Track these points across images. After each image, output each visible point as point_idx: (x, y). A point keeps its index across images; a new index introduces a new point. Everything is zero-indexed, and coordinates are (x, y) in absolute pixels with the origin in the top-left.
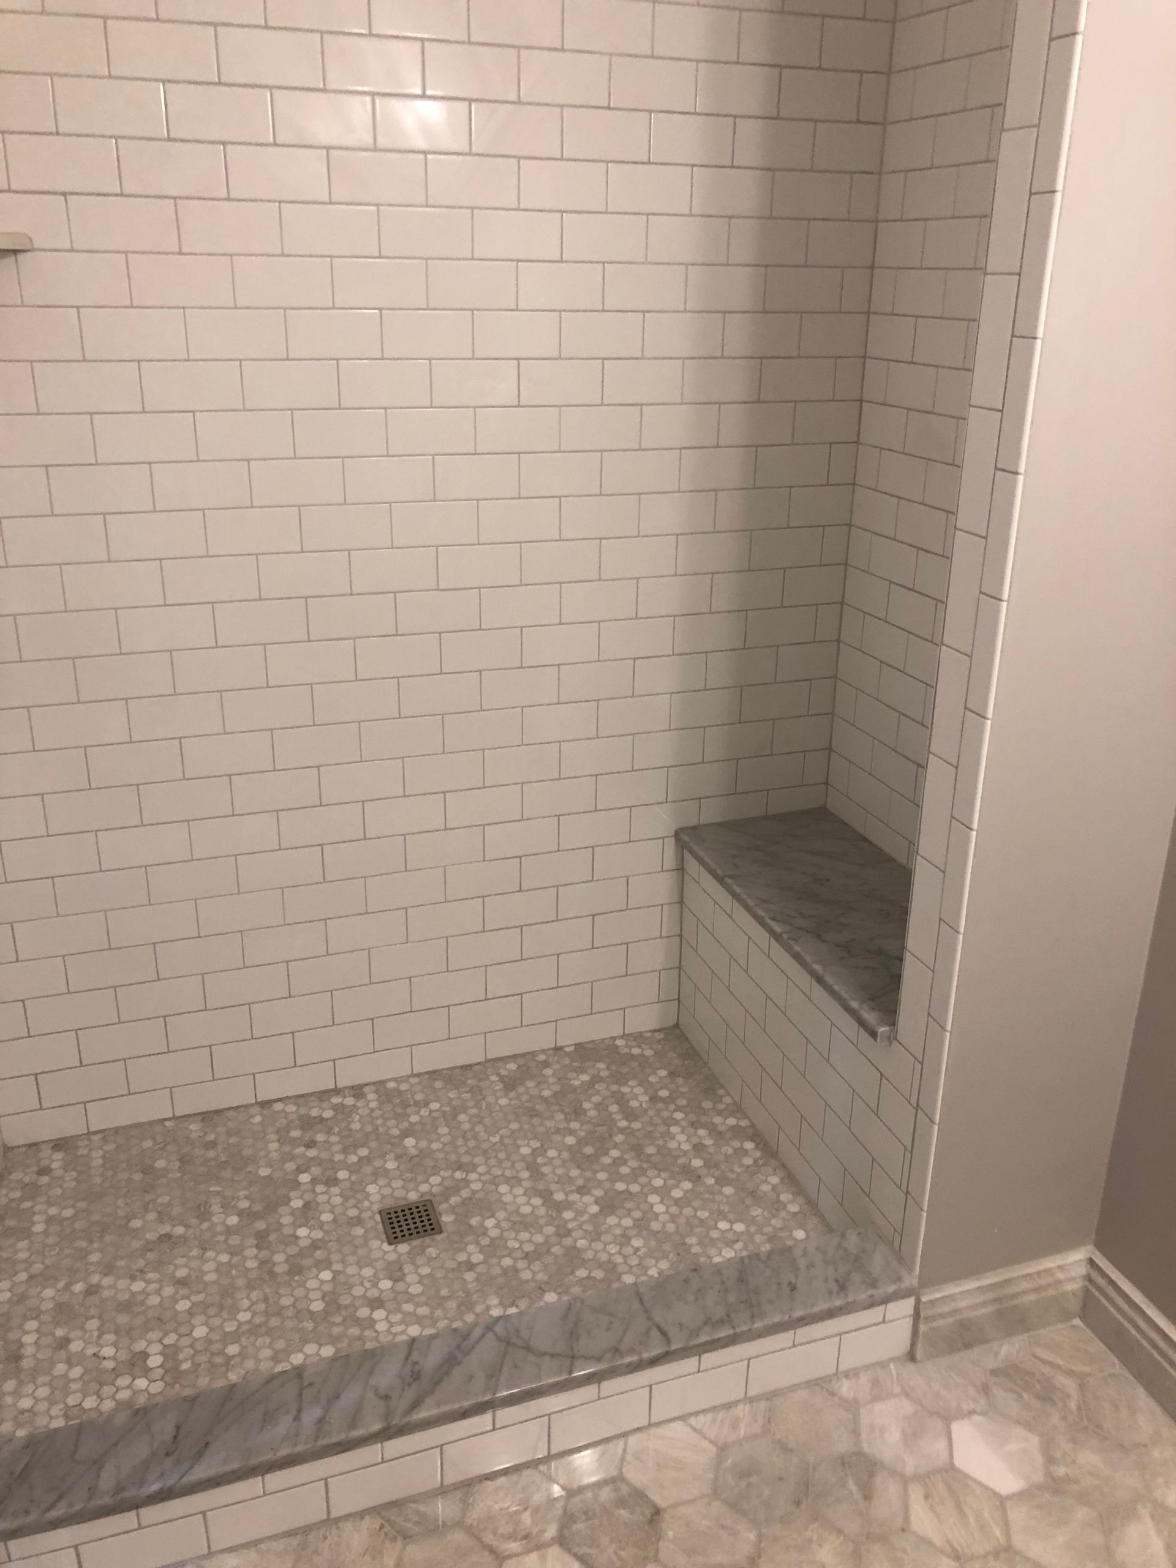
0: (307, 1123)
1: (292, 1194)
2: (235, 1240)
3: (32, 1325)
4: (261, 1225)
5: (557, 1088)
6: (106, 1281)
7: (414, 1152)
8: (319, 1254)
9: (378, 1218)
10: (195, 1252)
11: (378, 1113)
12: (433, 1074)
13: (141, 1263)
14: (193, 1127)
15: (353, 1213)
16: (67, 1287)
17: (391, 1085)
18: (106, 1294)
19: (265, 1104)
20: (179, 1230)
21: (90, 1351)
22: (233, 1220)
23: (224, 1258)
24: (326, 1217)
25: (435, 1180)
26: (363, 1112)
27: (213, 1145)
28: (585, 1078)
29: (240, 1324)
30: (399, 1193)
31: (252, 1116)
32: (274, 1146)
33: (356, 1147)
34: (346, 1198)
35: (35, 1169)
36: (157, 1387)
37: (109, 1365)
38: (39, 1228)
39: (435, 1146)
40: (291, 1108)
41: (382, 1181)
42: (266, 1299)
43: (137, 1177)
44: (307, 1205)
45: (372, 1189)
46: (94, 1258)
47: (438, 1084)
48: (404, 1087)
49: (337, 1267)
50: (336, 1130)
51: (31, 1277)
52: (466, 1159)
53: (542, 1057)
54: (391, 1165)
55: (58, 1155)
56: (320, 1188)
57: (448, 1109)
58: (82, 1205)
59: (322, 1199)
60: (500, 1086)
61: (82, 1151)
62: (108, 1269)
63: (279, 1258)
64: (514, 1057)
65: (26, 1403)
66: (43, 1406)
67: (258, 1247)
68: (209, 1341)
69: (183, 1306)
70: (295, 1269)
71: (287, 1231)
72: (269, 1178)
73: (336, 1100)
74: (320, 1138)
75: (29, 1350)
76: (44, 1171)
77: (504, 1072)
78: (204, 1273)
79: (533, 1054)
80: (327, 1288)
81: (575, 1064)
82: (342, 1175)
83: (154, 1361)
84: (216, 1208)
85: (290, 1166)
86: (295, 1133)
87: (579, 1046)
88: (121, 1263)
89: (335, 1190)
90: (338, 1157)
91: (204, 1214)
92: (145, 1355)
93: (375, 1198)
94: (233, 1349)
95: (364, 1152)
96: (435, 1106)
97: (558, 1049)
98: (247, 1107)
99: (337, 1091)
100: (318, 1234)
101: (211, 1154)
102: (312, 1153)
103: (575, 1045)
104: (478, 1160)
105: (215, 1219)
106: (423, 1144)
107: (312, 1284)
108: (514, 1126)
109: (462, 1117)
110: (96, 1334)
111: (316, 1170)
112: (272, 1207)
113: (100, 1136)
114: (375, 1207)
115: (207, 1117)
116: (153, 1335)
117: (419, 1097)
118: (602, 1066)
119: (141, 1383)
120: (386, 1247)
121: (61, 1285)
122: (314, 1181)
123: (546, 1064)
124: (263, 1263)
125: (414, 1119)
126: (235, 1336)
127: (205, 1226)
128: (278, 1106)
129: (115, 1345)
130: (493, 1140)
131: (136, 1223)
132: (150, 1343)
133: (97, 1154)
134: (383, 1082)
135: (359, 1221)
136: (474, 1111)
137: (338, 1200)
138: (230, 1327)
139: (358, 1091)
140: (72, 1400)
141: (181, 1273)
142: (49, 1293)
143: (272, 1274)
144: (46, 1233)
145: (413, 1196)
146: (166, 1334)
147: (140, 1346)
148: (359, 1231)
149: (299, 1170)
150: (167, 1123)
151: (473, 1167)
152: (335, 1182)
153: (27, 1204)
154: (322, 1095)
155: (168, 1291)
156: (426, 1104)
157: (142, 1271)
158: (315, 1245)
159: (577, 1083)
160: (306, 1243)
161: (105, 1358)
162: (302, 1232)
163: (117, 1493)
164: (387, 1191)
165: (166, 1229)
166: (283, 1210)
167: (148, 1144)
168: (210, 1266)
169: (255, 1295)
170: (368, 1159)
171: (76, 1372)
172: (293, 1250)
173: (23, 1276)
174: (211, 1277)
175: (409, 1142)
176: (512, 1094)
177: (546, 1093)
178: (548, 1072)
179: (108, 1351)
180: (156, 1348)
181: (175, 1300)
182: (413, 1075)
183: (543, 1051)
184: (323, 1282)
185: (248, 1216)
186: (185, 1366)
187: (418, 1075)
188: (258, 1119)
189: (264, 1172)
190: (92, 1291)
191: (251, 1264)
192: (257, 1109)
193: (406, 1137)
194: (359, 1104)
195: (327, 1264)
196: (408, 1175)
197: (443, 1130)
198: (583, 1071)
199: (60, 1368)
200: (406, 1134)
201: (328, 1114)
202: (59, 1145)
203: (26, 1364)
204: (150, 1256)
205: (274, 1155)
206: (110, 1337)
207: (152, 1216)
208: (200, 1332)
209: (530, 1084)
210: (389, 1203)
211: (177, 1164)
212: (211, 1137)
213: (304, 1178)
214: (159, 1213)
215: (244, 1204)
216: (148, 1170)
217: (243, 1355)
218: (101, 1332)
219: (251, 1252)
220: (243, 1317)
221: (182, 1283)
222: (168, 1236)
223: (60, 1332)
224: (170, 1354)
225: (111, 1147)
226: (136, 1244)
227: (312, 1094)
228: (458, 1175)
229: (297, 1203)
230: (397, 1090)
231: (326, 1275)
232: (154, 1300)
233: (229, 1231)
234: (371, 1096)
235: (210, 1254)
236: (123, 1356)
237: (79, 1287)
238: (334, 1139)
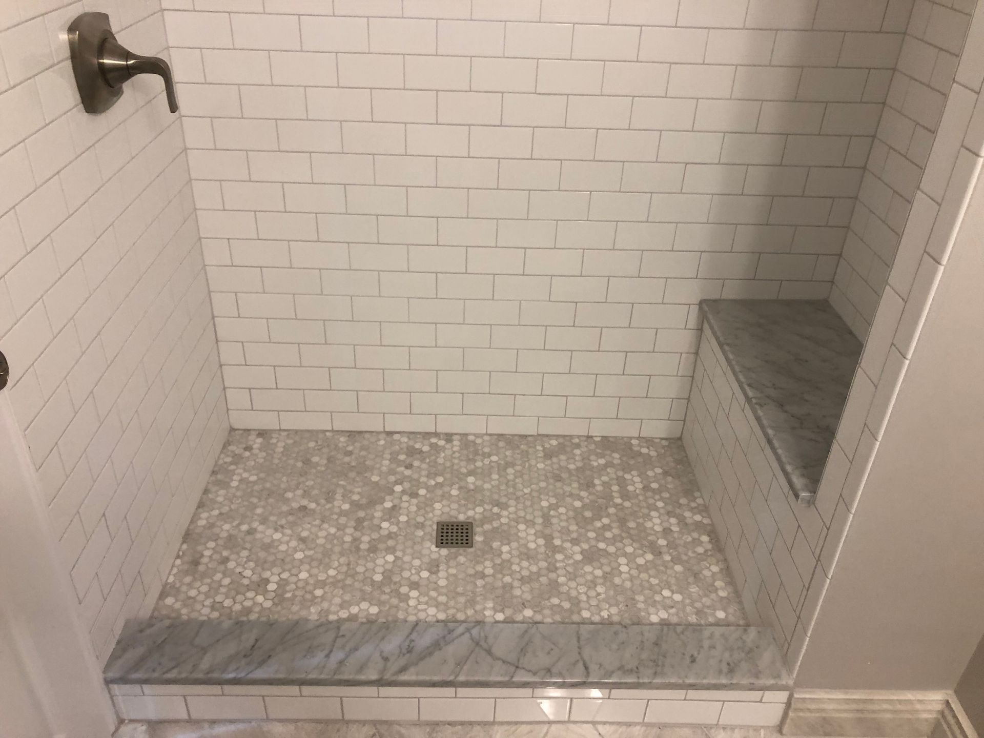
0: (412, 452)
1: (388, 498)
2: (343, 520)
3: (211, 544)
4: (361, 514)
5: (580, 464)
6: (261, 528)
7: (472, 487)
8: (391, 543)
9: (435, 527)
10: (317, 522)
11: (457, 455)
12: (501, 436)
13: (283, 521)
14: (342, 439)
15: (420, 519)
16: (239, 525)
17: (471, 438)
18: (258, 536)
19: (390, 434)
20: (313, 506)
21: (238, 570)
22: (346, 507)
23: (333, 530)
24: (403, 518)
25: (479, 510)
26: (448, 452)
27: (350, 453)
28: (602, 461)
29: (328, 577)
30: (453, 513)
31: (379, 440)
32: (386, 462)
33: (436, 475)
34: (419, 508)
35: (244, 446)
36: (268, 604)
37: (246, 582)
38: (234, 484)
39: (487, 486)
40: (405, 439)
41: (445, 502)
42: (348, 564)
43: (300, 464)
44: (394, 507)
45: (437, 506)
46: (259, 511)
47: (501, 444)
48: (479, 441)
49: (399, 554)
50: (428, 460)
51: (221, 514)
52: (504, 500)
53: (576, 440)
54: (454, 492)
55: (260, 440)
56: (405, 498)
57: (503, 462)
58: (262, 475)
59: (405, 505)
60: (541, 454)
61: (274, 441)
62: (264, 521)
63: (366, 539)
64: (557, 437)
65: (193, 593)
66: (201, 597)
67: (356, 529)
68: (306, 582)
69: (299, 555)
70: (373, 549)
71: (376, 522)
72: (377, 483)
73: (434, 440)
74: (416, 463)
75: (205, 560)
76: (248, 448)
77: (547, 446)
78: (318, 537)
79: (571, 437)
80: (388, 567)
81: (599, 451)
82: (422, 492)
83: (272, 587)
84: (338, 496)
85: (392, 478)
86: (402, 457)
87: (605, 438)
88: (272, 518)
89: (414, 501)
90: (423, 479)
91: (330, 498)
92: (267, 581)
93: (438, 512)
94: (318, 592)
95: (440, 479)
96: (494, 458)
97: (589, 437)
98: (378, 433)
99: (436, 434)
100: (394, 529)
101: (347, 459)
102: (408, 472)
103: (602, 437)
104: (512, 503)
105: (336, 503)
106: (479, 483)
107: (380, 561)
108: (543, 484)
109: (510, 471)
110: (245, 559)
111: (407, 485)
112: (372, 503)
113: (285, 433)
114: (436, 519)
115: (353, 435)
116: (276, 570)
117: (487, 450)
118: (616, 455)
119: (260, 599)
120: (434, 548)
121: (235, 524)
122: (404, 492)
123: (578, 446)
124: (355, 540)
125: (479, 464)
126: (322, 584)
127: (328, 506)
128: (396, 437)
129: (253, 570)
130: (526, 491)
131: (289, 495)
132: (272, 574)
133: (281, 444)
134: (466, 435)
135: (421, 526)
136: (518, 468)
137: (413, 509)
138: (322, 577)
139: (449, 437)
140: (219, 598)
141: (304, 534)
142: (227, 527)
143: (358, 549)
144: (237, 488)
145: (462, 518)
146: (284, 571)
147: (267, 574)
148: (420, 533)
149: (396, 483)
150: (328, 434)
151: (504, 506)
152: (414, 495)
153: (232, 467)
154: (427, 435)
155: (293, 543)
156: (489, 455)
157: (282, 527)
158: (390, 536)
159: (595, 464)
160: (384, 533)
161: (244, 577)
162: (385, 525)
163: (208, 673)
164: (446, 510)
165: (304, 502)
166: (378, 507)
167: (312, 444)
168: (322, 534)
169: (343, 560)
170: (439, 485)
171: (227, 581)
172: (375, 536)
173: (216, 512)
174: (321, 541)
175: (471, 479)
176: (548, 462)
177: (572, 467)
178: (577, 452)
179: (248, 573)
180: (275, 578)
181: (295, 550)
182: (487, 434)
183: (579, 437)
184: (386, 562)
185: (356, 506)
186: (288, 595)
187: (491, 435)
188: (382, 442)
189: (375, 478)
190: (251, 532)
191: (348, 539)
192: (383, 436)
193: (470, 476)
194: (448, 446)
195: (391, 550)
196: (463, 502)
197: (495, 476)
198: (602, 456)
199: (218, 576)
200: (470, 473)
201: (426, 448)
202: (262, 433)
203: (201, 568)
204: (291, 518)
205: (384, 469)
206: (252, 564)
207: (299, 492)
208: (303, 575)
209: (563, 457)
210: (445, 518)
211: (325, 462)
212: (350, 448)
213: (398, 488)
214: (305, 491)
215: (356, 497)
216: (307, 462)
217: (323, 598)
218: (249, 559)
219: (349, 531)
220: (332, 572)
221: (303, 540)
222: (304, 508)
223: (225, 553)
224: (282, 584)
225: (290, 442)
226: (285, 508)
227: (420, 433)
228: (496, 510)
229: (388, 505)
230: (474, 442)
231: (390, 558)
232: (283, 548)
233: (342, 513)
234: (456, 443)
235: (325, 526)
236: (255, 578)
237: (244, 527)
238: (424, 466)
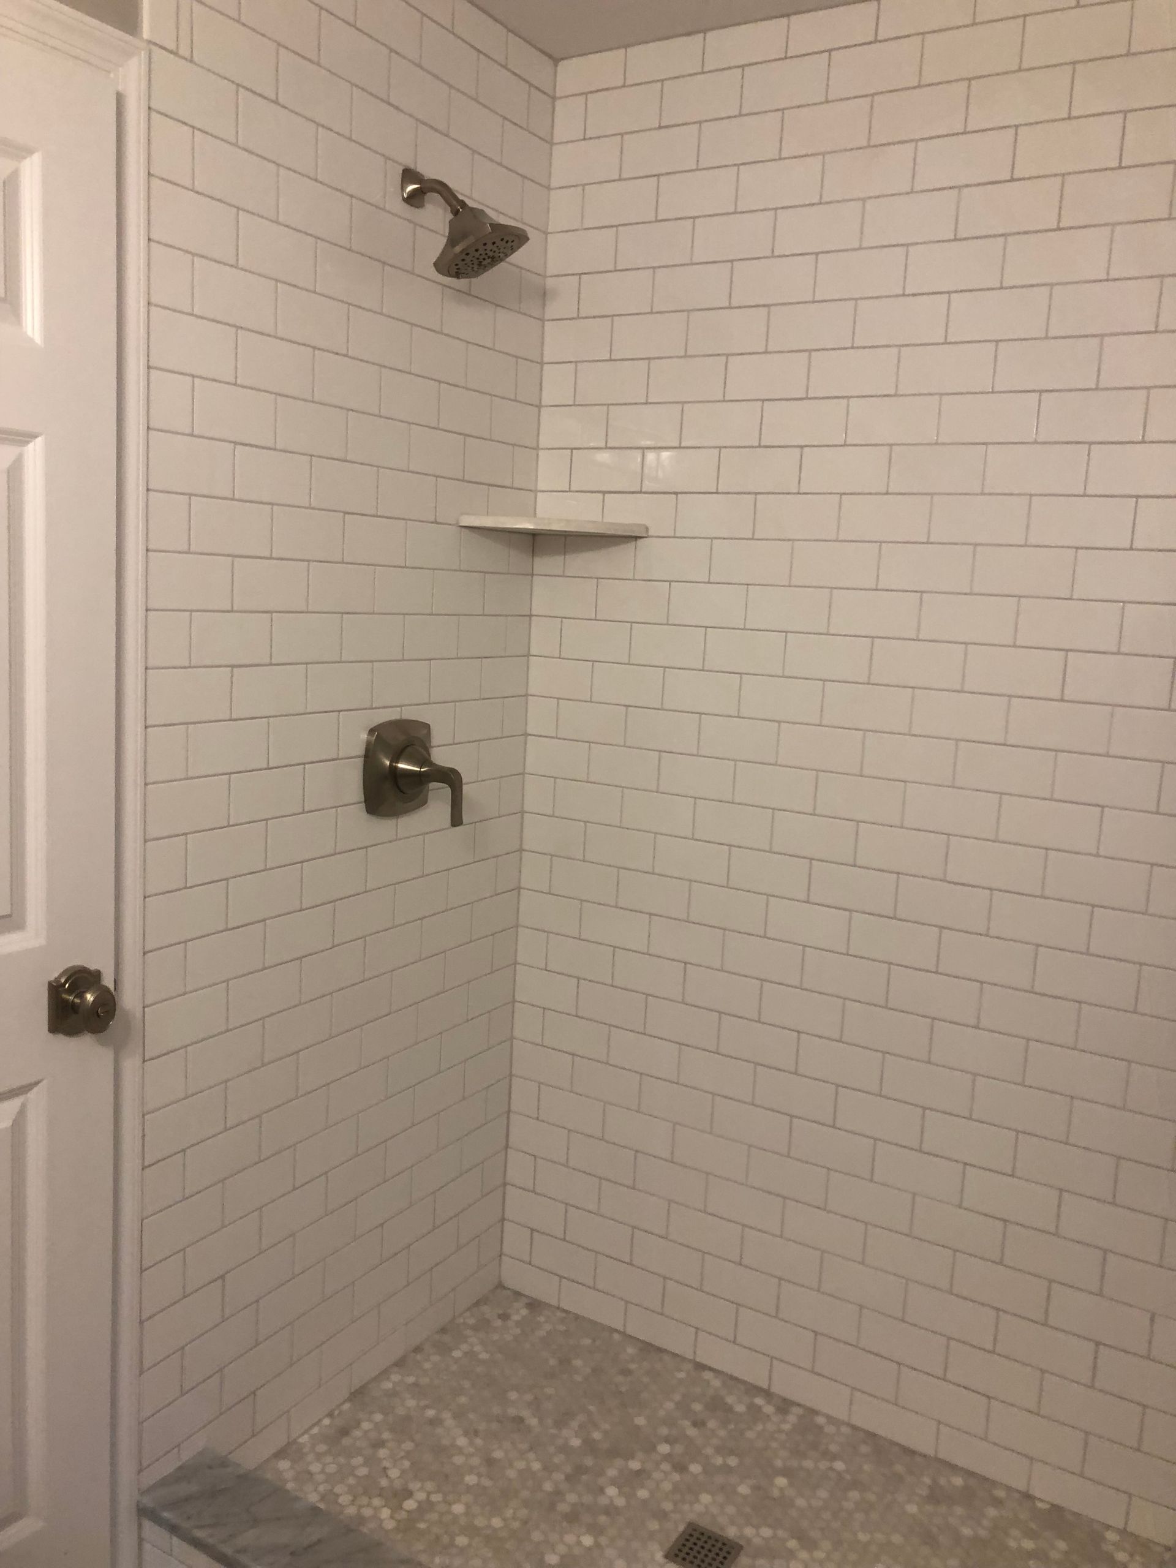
0: (716, 1405)
1: (640, 1455)
2: (558, 1459)
3: (378, 1417)
4: (589, 1461)
5: (983, 1533)
6: (449, 1422)
7: (776, 1493)
8: (603, 1519)
9: (681, 1528)
10: (524, 1446)
11: (783, 1437)
12: (872, 1436)
13: (482, 1427)
14: (630, 1350)
15: (668, 1506)
16: (427, 1407)
17: (821, 1420)
18: (439, 1431)
19: (701, 1367)
20: (534, 1422)
21: (386, 1464)
22: (576, 1442)
23: (536, 1466)
24: (643, 1494)
25: (766, 1532)
26: (770, 1427)
27: (626, 1372)
28: (1028, 1545)
29: (489, 1526)
30: (722, 1520)
31: (680, 1370)
32: (669, 1405)
33: (732, 1452)
34: (676, 1488)
35: (501, 1312)
36: (390, 1525)
37: (384, 1482)
38: (457, 1354)
39: (801, 1502)
40: (716, 1383)
41: (720, 1498)
42: (525, 1522)
43: (552, 1362)
44: (638, 1473)
45: (705, 1498)
46: (463, 1400)
47: (864, 1449)
48: (830, 1429)
49: (603, 1540)
50: (732, 1426)
51: (416, 1385)
52: (815, 1534)
53: (1001, 1493)
54: (743, 1489)
55: (524, 1312)
56: (666, 1466)
57: (848, 1477)
58: (499, 1356)
59: (657, 1475)
60: (924, 1492)
61: (542, 1319)
62: (459, 1415)
63: (572, 1498)
64: (969, 1474)
65: (315, 1468)
66: (320, 1478)
67: (568, 1478)
68: (456, 1518)
69: (471, 1479)
70: (572, 1518)
71: (601, 1481)
72: (638, 1428)
73: (759, 1401)
74: (712, 1424)
75: (357, 1433)
76: (504, 1317)
77: (942, 1481)
78: (511, 1465)
79: (994, 1483)
80: (577, 1551)
81: (1033, 1526)
82: (695, 1468)
83: (410, 1504)
84: (575, 1424)
85: (664, 1431)
86: (697, 1407)
87: (1056, 1509)
88: (471, 1416)
89: (676, 1477)
90: (709, 1451)
91: (560, 1424)
92: (409, 1494)
93: (698, 1508)
94: (462, 1541)
95: (733, 1461)
96: (839, 1465)
97: (1028, 1497)
98: (684, 1359)
99: (767, 1394)
100: (620, 1502)
101: (620, 1379)
102: (692, 1432)
103: (1053, 1505)
104: (826, 1545)
105: (565, 1432)
106: (791, 1492)
107: (570, 1538)
108: (896, 1539)
109: (854, 1495)
110: (403, 1454)
111: (679, 1449)
112: (613, 1453)
113: (564, 1315)
114: (691, 1517)
115: (648, 1349)
116: (430, 1486)
117: (833, 1448)
118: (1062, 1545)
119: (385, 1513)
120: (659, 1556)
121: (423, 1403)
122: (667, 1457)
123: (998, 1503)
124: (558, 1493)
125: (808, 1464)
126: (471, 1530)
127: (553, 1431)
128: (707, 1375)
129: (403, 1472)
130: (863, 1537)
131: (513, 1395)
132: (422, 1489)
133: (548, 1327)
134: (814, 1412)
135: (662, 1516)
136: (871, 1497)
137: (667, 1486)
138: (480, 1522)
139: (785, 1406)
140: (338, 1489)
141: (498, 1454)
142: (411, 1403)
143: (552, 1507)
144: (457, 1361)
145: (731, 1532)
146: (438, 1491)
147: (414, 1486)
148: (654, 1525)
149: (667, 1440)
150: (616, 1336)
151: (809, 1544)
152: (680, 1468)
153: (469, 1332)
154: (754, 1390)
155: (475, 1461)
156: (834, 1457)
157: (476, 1433)
158: (610, 1510)
159: (1012, 1544)
160: (603, 1501)
161: (387, 1476)
162: (612, 1491)
164: (714, 1510)
165: (525, 1413)
166: (619, 1462)
167: (587, 1341)
168: (521, 1465)
169: (523, 1513)
170: (727, 1470)
171: (363, 1471)
172: (587, 1499)
173: (411, 1380)
174: (511, 1474)
175: (781, 1481)
176: (929, 1508)
177: (967, 1531)
178: (992, 1512)
179: (394, 1473)
180: (421, 1496)
181: (471, 1470)
182: (849, 1425)
183: (1009, 1489)
184: (579, 1543)
185: (590, 1446)
186: (422, 1526)
187: (855, 1428)
188: (682, 1375)
189: (640, 1421)
190: (435, 1422)
191: (548, 1486)
192: (690, 1366)
193: (784, 1475)
194: (775, 1419)
195: (595, 1530)
196: (748, 1510)
197: (823, 1494)
198: (1031, 1535)
199: (358, 1460)
200: (786, 1472)
201: (740, 1408)
202: (534, 1305)
203: (346, 1441)
204: (494, 1426)
205: (662, 1413)
206: (407, 1464)
207: (529, 1397)
208: (458, 1509)
209: (959, 1510)
210: (705, 1523)
211: (588, 1370)
212: (633, 1366)
213: (664, 1448)
214: (536, 1398)
215: (596, 1435)
216: (564, 1362)
217: (462, 1550)
218: (408, 1455)
219: (559, 1476)
220: (497, 1522)
221: (490, 1462)
222: (520, 1420)
223: (386, 1435)
224: (425, 1507)
225: (562, 1328)
226: (496, 1410)
227: (744, 1382)
228: (792, 1544)
229: (635, 1465)
230: (820, 1428)
231: (588, 1541)
232: (458, 1460)
233: (565, 1449)
234: (792, 1418)
235: (531, 1456)
236: (398, 1484)
237: (431, 1413)
238: (722, 1433)
